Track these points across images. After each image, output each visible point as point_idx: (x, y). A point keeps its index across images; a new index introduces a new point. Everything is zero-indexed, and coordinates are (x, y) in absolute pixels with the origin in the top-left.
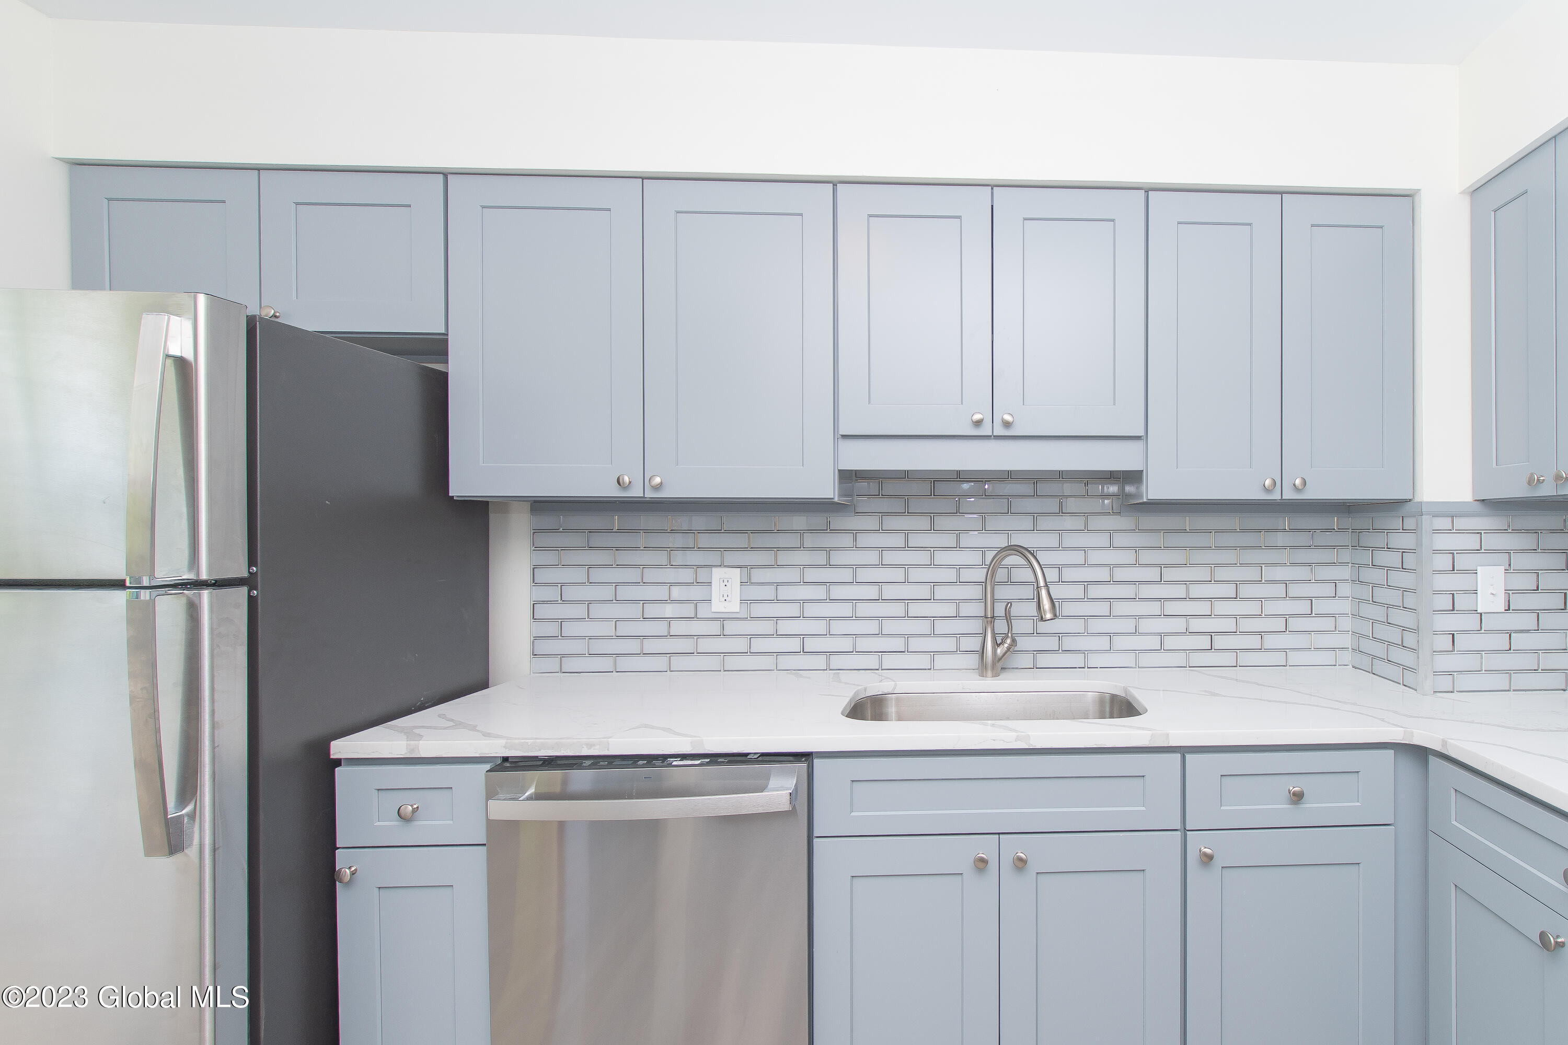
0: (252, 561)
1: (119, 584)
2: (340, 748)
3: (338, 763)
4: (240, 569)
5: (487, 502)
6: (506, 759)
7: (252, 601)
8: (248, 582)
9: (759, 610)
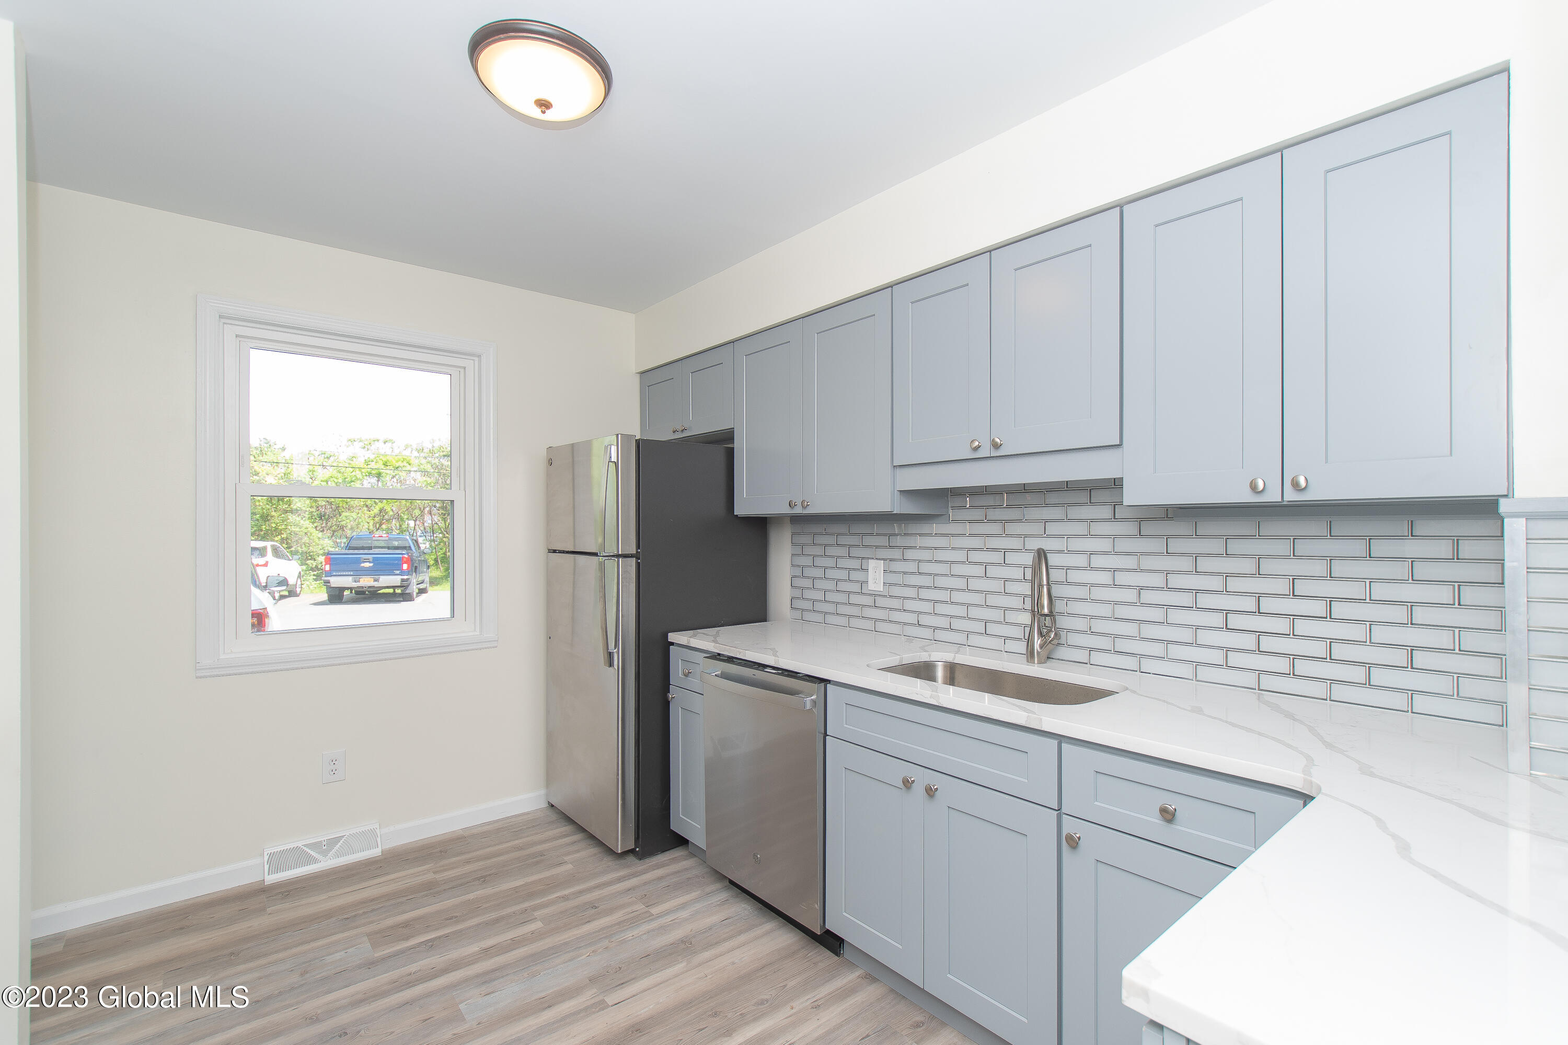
0: (638, 547)
1: (595, 554)
2: (672, 637)
3: (672, 644)
4: (633, 550)
5: (766, 518)
6: (719, 654)
7: (638, 565)
8: (636, 556)
9: (896, 591)
